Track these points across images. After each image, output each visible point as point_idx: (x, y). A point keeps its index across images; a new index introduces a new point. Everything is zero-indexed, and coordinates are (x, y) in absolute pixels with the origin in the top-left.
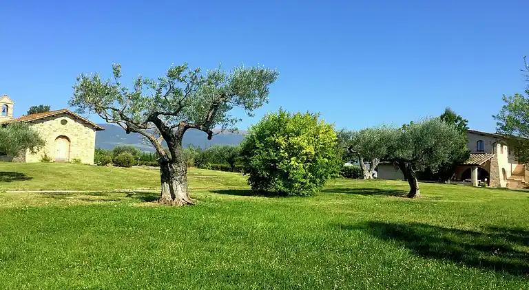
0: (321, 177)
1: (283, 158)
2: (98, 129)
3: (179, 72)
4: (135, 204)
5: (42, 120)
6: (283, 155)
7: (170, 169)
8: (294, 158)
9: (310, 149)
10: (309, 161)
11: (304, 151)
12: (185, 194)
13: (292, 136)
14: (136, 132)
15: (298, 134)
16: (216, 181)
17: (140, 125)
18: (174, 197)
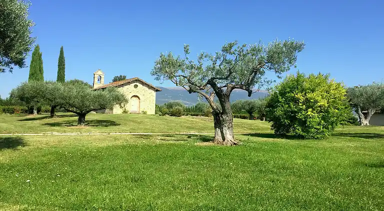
0: (332, 124)
1: (301, 109)
2: (157, 91)
3: (231, 47)
4: (198, 144)
5: (122, 85)
6: (301, 107)
7: (221, 119)
8: (310, 110)
9: (323, 103)
10: (322, 112)
11: (319, 104)
12: (232, 137)
13: (308, 93)
14: (195, 92)
15: (313, 91)
16: (242, 127)
17: (201, 87)
18: (224, 139)
